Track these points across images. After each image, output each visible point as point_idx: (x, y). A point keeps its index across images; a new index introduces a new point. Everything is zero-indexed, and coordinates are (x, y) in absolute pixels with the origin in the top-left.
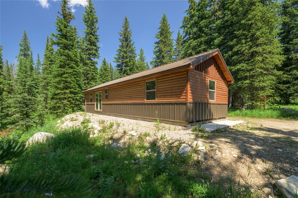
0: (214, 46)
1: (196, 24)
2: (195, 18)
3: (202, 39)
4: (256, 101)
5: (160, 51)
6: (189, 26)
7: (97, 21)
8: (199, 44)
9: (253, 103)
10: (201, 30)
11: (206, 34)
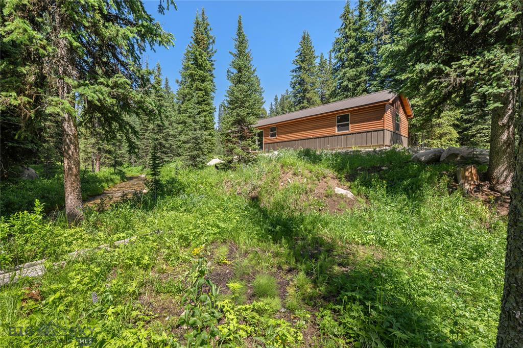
0: (380, 77)
1: (352, 48)
2: (352, 41)
3: (363, 68)
4: (432, 139)
5: (302, 82)
6: (343, 50)
7: (213, 42)
8: (358, 74)
9: (429, 142)
10: (360, 56)
11: (368, 62)
